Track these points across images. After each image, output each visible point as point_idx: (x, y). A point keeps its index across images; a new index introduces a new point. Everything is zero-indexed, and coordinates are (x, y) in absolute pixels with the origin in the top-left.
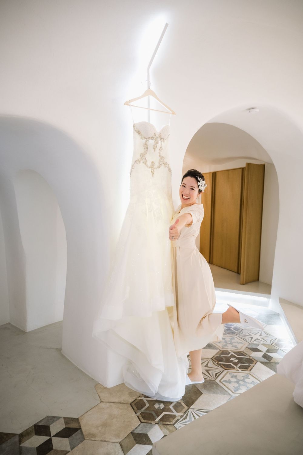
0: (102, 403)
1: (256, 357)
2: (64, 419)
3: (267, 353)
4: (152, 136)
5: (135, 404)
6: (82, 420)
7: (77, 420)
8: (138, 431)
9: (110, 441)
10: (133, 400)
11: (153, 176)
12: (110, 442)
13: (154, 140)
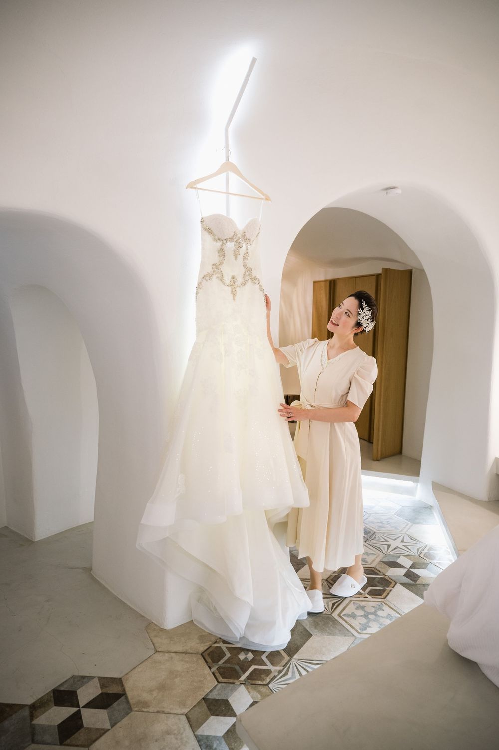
0: (157, 653)
1: (395, 576)
2: (99, 680)
3: (412, 570)
4: (230, 236)
5: (209, 654)
6: (127, 680)
7: (119, 681)
8: (214, 695)
9: (172, 712)
10: (205, 648)
11: (234, 299)
12: (170, 713)
13: (234, 242)
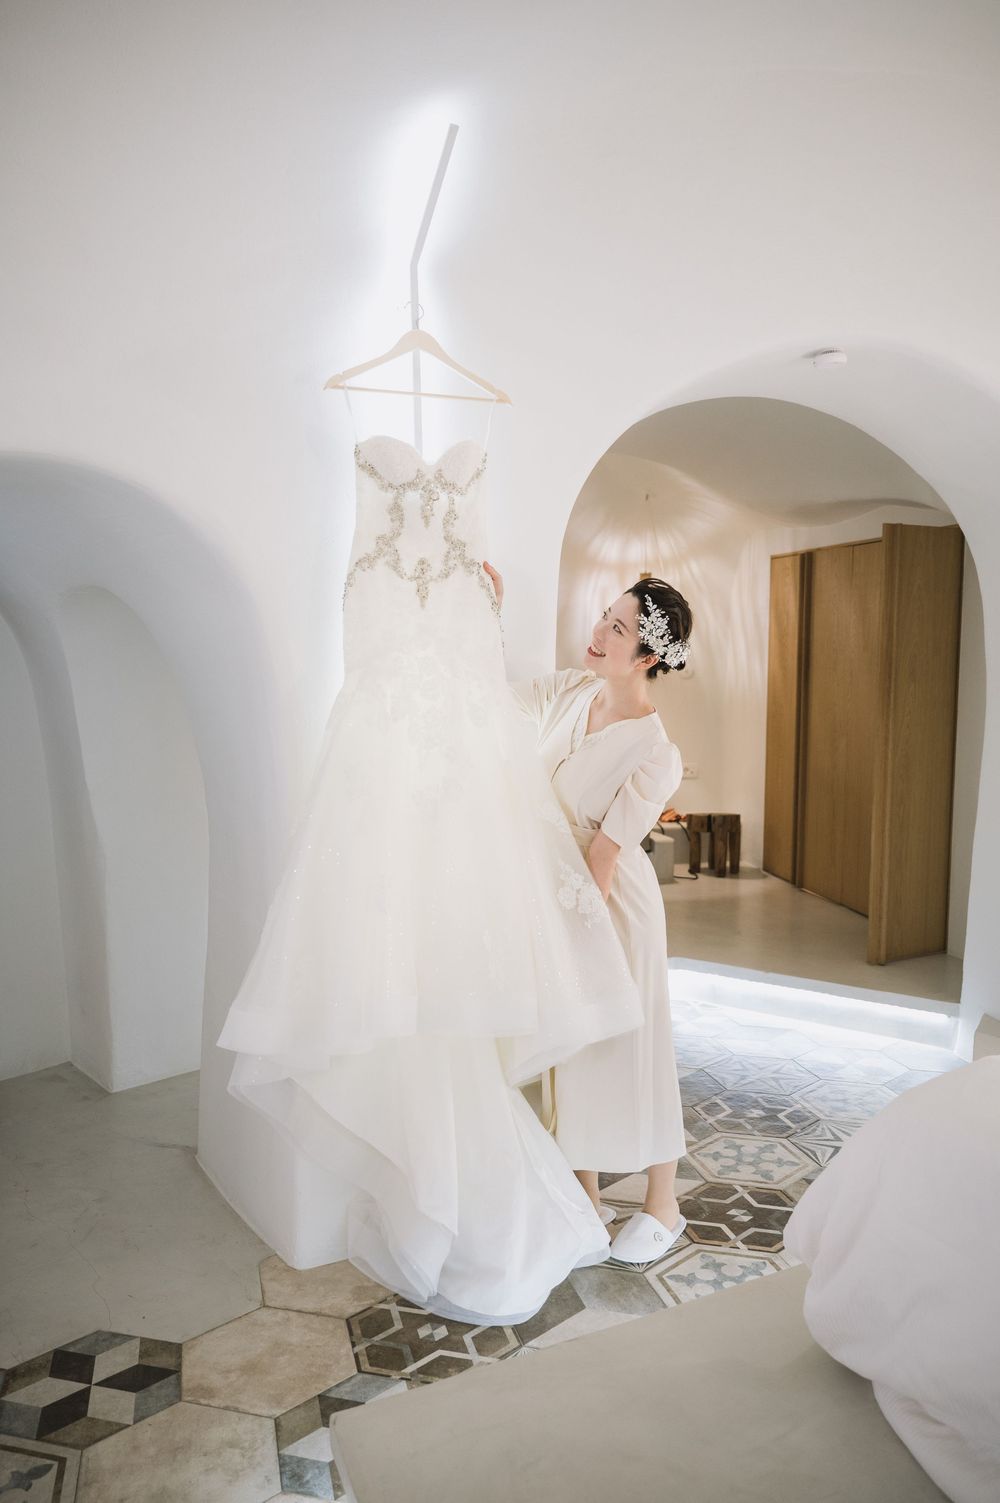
0: (265, 1309)
2: (141, 1343)
5: (361, 1322)
6: (190, 1348)
7: (176, 1349)
8: (343, 1393)
9: (251, 1411)
10: (359, 1309)
11: (423, 606)
12: (249, 1413)
